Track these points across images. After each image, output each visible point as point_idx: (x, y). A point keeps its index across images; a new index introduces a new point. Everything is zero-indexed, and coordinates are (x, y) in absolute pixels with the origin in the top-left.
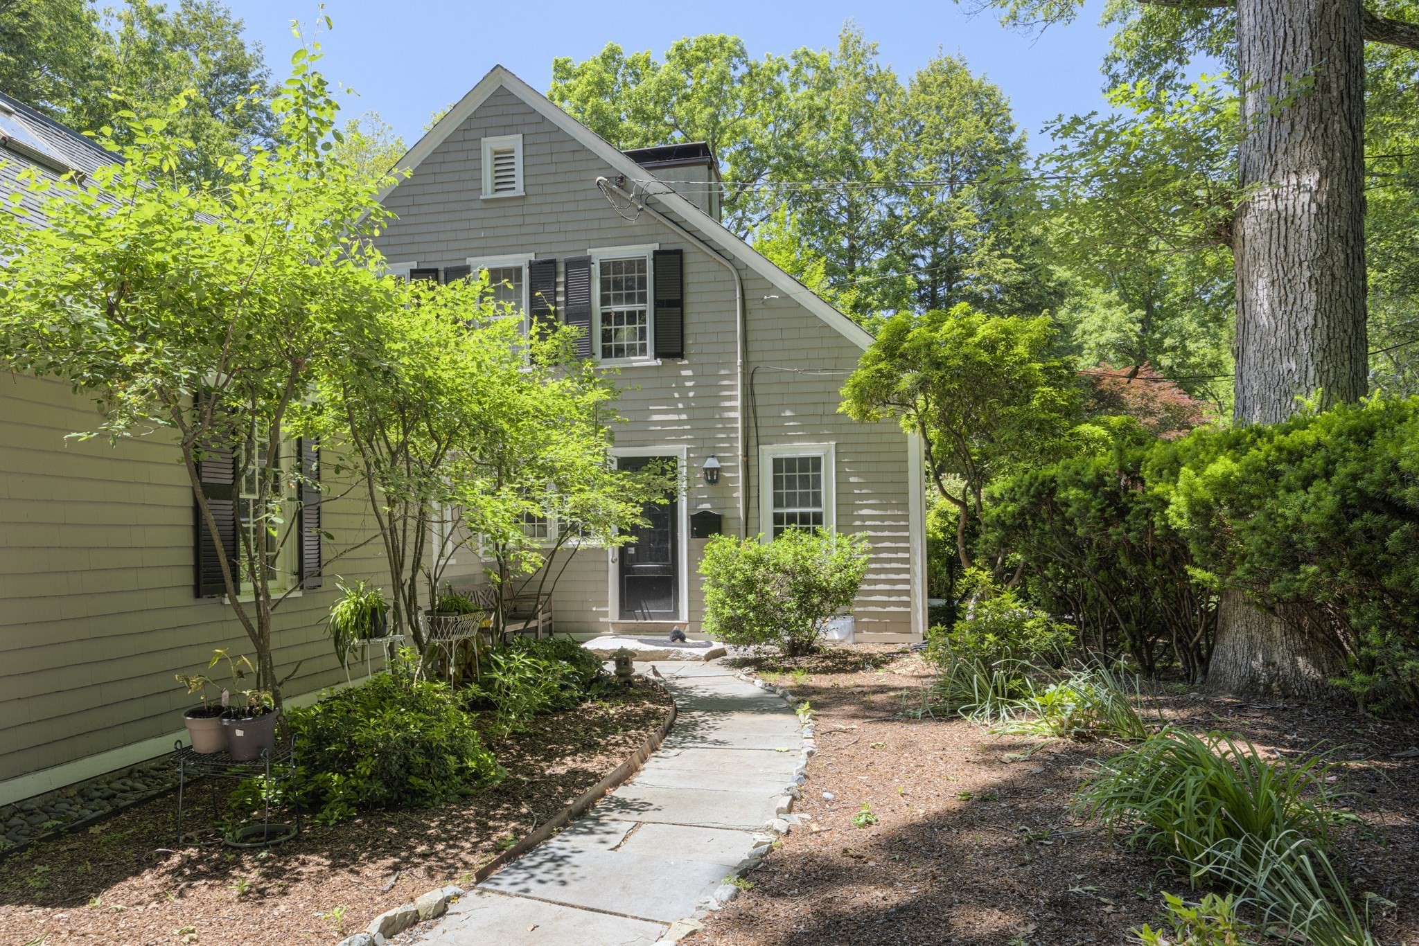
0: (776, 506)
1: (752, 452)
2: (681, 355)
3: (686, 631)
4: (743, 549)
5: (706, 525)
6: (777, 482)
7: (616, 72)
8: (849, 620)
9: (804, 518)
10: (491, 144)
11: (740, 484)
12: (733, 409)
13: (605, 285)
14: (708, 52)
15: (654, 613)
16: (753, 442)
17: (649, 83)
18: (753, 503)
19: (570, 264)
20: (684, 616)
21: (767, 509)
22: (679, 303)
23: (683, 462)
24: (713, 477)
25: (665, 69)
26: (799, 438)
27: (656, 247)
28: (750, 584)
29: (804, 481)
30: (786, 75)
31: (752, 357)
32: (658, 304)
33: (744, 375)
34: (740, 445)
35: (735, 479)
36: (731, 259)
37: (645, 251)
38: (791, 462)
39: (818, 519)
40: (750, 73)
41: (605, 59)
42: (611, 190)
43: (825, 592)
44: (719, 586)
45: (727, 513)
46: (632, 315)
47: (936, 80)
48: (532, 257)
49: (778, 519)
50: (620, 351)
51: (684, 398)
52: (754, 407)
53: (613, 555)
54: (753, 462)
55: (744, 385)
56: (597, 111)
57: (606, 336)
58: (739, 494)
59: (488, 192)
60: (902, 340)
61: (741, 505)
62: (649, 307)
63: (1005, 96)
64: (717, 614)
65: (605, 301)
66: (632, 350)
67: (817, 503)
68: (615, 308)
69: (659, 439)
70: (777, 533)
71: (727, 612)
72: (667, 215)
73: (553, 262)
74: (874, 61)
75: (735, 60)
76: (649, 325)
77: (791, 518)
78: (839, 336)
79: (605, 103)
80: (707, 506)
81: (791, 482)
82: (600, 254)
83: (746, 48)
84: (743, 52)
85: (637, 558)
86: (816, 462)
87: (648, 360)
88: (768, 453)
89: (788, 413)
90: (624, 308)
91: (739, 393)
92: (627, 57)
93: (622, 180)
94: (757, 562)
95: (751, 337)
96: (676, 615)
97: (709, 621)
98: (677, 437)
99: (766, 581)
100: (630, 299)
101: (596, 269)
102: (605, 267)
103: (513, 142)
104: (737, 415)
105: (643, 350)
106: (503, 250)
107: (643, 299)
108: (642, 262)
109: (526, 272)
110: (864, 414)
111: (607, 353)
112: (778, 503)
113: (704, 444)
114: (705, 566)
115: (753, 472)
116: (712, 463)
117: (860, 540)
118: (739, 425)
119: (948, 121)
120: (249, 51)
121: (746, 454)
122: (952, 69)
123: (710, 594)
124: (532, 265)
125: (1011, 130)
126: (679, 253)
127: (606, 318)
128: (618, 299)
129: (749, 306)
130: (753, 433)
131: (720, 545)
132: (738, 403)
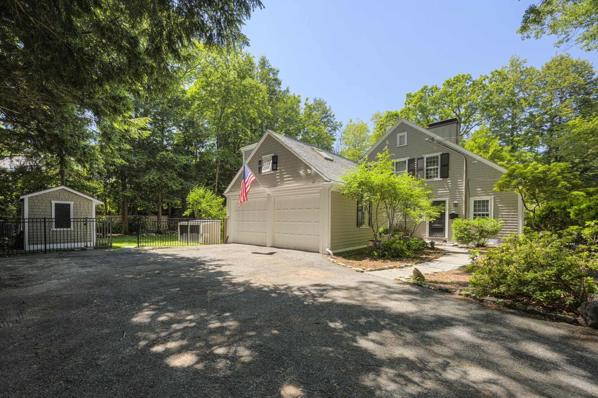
0: (474, 212)
1: (468, 199)
2: (448, 177)
3: (447, 240)
4: (464, 222)
5: (453, 216)
6: (475, 206)
7: (426, 92)
8: (496, 240)
9: (483, 215)
10: (399, 135)
11: (464, 207)
12: (462, 189)
13: (427, 163)
14: (458, 80)
15: (438, 236)
16: (468, 197)
17: (436, 94)
18: (467, 211)
19: (418, 159)
20: (447, 237)
21: (472, 212)
22: (448, 165)
23: (447, 202)
24: (456, 205)
25: (442, 88)
26: (482, 196)
27: (441, 153)
28: (465, 229)
29: (484, 206)
30: (487, 80)
31: (468, 177)
32: (442, 166)
33: (466, 181)
34: (464, 197)
35: (462, 206)
36: (463, 154)
37: (438, 154)
38: (479, 202)
39: (487, 215)
40: (473, 84)
41: (422, 90)
42: (430, 142)
43: (488, 232)
44: (456, 230)
45: (459, 214)
46: (434, 169)
47: (554, 64)
48: (409, 158)
49: (475, 215)
50: (431, 177)
51: (448, 187)
52: (469, 188)
53: (427, 222)
54: (468, 201)
55: (466, 183)
56: (420, 106)
57: (427, 174)
58: (464, 209)
59: (398, 145)
60: (514, 172)
61: (464, 212)
62: (439, 167)
63: (590, 63)
64: (456, 236)
65: (427, 166)
66: (434, 177)
67: (487, 210)
68: (430, 168)
69: (441, 196)
70: (474, 218)
71: (459, 235)
72: (445, 145)
73: (414, 159)
74: (525, 65)
75: (467, 81)
76: (439, 171)
77: (479, 215)
78: (496, 170)
79: (422, 103)
80: (454, 212)
81: (479, 206)
82: (426, 156)
83: (472, 76)
84: (471, 78)
85: (434, 223)
86: (487, 201)
87: (439, 179)
88: (472, 200)
89: (479, 189)
90: (432, 167)
91: (464, 185)
92: (429, 87)
93: (433, 139)
94: (468, 225)
95: (468, 172)
96: (444, 236)
97: (454, 237)
98: (446, 196)
99: (470, 229)
100: (434, 165)
101: (425, 159)
102: (427, 159)
103: (405, 134)
104: (464, 190)
105: (437, 177)
106: (401, 157)
107: (438, 165)
108: (437, 157)
109: (407, 162)
110: (502, 190)
111: (427, 178)
112: (475, 211)
113: (453, 197)
114: (453, 225)
115: (467, 204)
116: (455, 202)
117: (500, 220)
118: (464, 193)
119: (560, 78)
120: (328, 108)
121: (466, 199)
122: (562, 58)
123: (454, 231)
124: (409, 160)
125: (593, 74)
126: (448, 154)
127: (427, 170)
128: (431, 166)
129: (468, 164)
130: (468, 194)
131: (457, 221)
132: (464, 188)
